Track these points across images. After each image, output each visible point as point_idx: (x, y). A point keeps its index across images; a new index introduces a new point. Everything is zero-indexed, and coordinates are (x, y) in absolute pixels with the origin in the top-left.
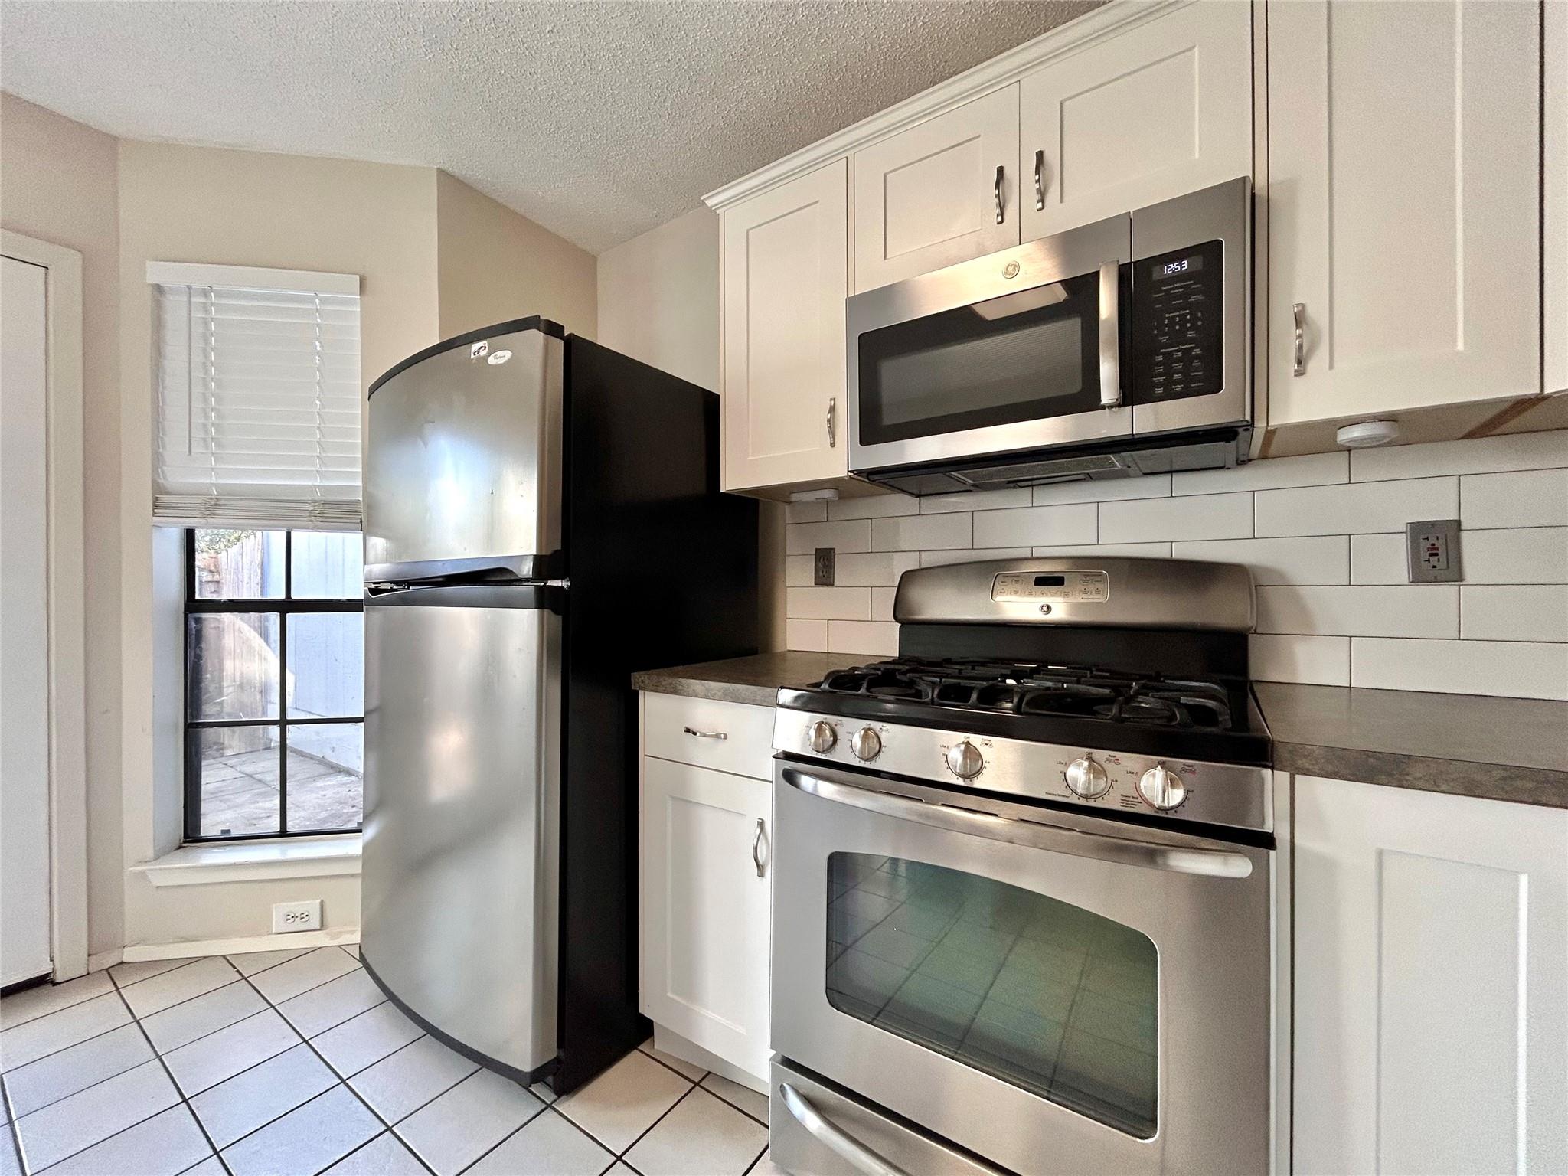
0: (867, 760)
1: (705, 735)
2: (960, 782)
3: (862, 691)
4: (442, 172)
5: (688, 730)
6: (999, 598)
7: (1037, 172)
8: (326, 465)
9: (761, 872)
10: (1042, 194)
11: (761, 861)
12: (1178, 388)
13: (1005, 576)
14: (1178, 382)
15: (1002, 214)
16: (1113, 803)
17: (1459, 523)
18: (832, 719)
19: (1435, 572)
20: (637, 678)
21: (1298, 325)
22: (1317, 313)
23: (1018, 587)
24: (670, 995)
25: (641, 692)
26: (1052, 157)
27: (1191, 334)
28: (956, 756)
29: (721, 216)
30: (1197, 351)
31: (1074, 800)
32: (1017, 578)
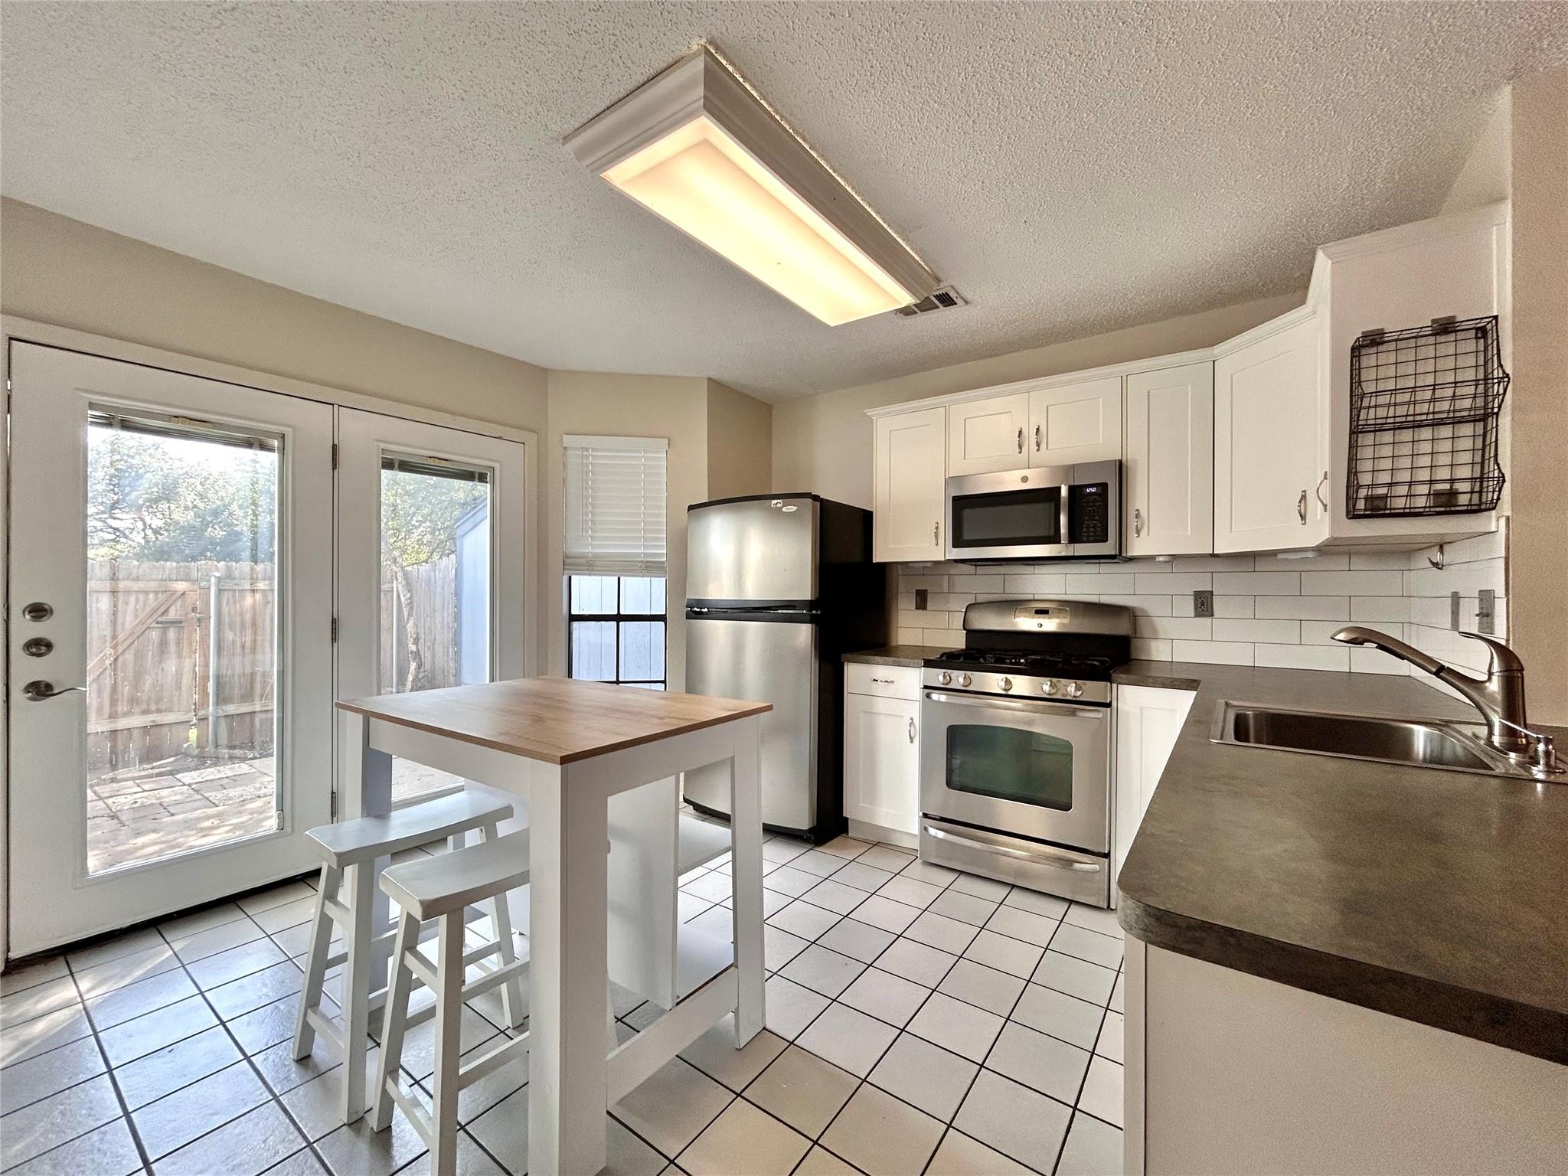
0: (966, 686)
1: (882, 681)
2: (1004, 692)
3: (961, 660)
4: (709, 379)
5: (874, 680)
6: (1017, 619)
7: (1037, 435)
8: (647, 541)
9: (912, 740)
10: (1038, 445)
11: (912, 735)
12: (1092, 538)
13: (1021, 609)
14: (1092, 536)
15: (1021, 450)
16: (1058, 696)
17: (1212, 592)
18: (949, 671)
19: (1203, 613)
20: (844, 656)
21: (1136, 518)
22: (1144, 513)
23: (1027, 614)
24: (861, 804)
25: (846, 663)
26: (1043, 429)
27: (1097, 518)
28: (1003, 684)
29: (875, 421)
30: (1099, 525)
31: (1045, 696)
32: (1026, 610)
